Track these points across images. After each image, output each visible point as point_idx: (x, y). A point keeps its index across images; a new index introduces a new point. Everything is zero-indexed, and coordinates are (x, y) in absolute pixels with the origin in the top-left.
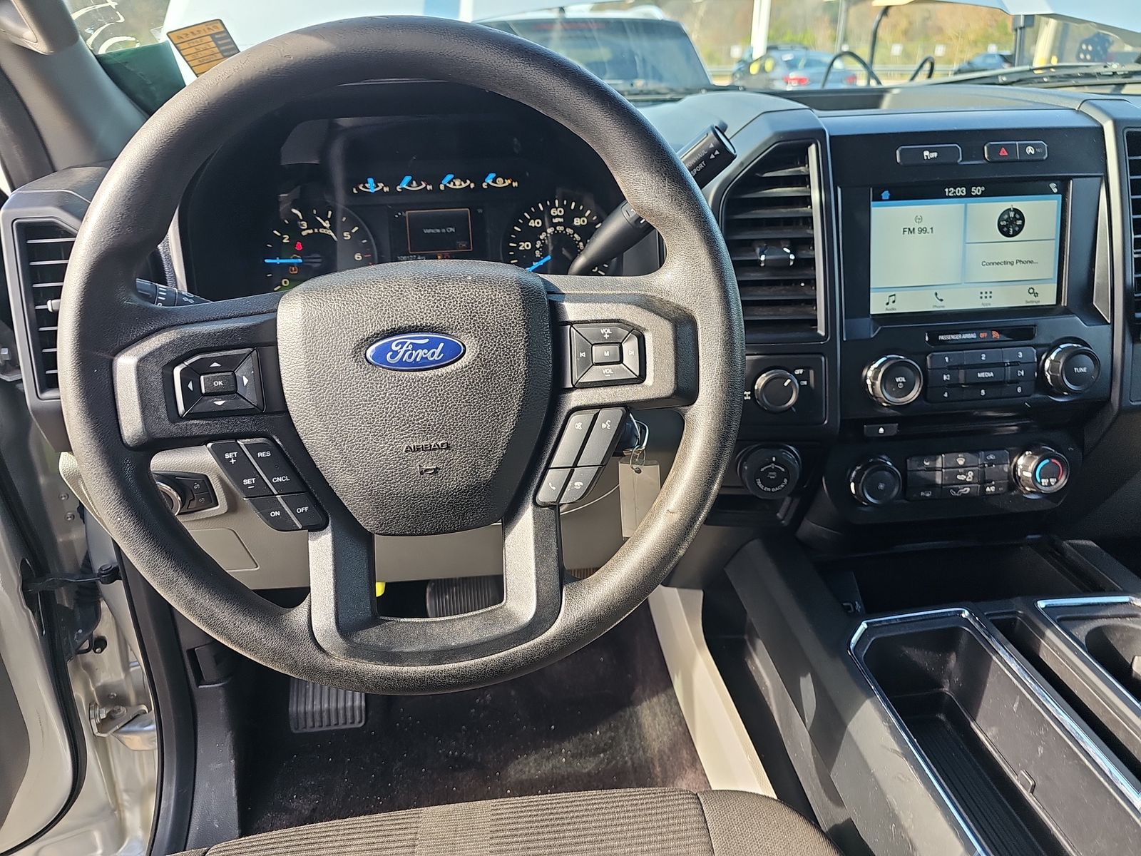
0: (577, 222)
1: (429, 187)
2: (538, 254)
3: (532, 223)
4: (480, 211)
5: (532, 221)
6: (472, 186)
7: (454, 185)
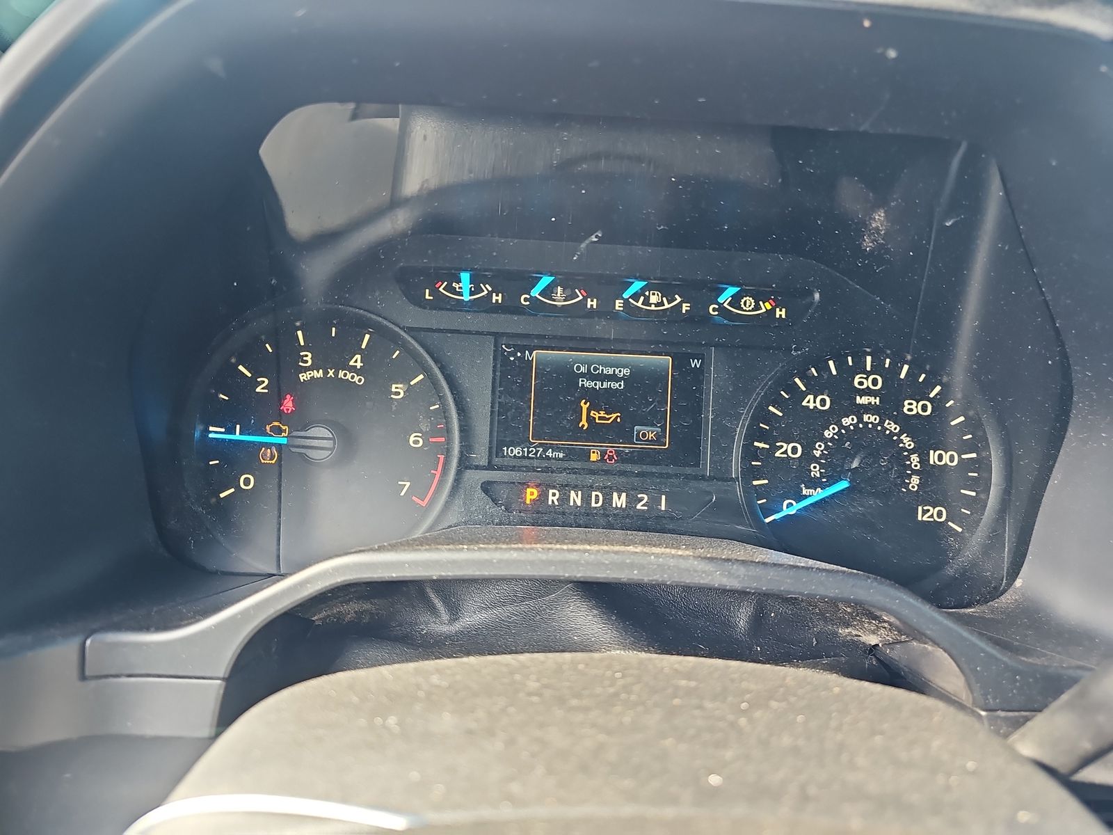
0: (912, 407)
1: (592, 303)
2: (815, 471)
3: (810, 402)
4: (695, 363)
5: (811, 397)
6: (685, 307)
7: (646, 302)
